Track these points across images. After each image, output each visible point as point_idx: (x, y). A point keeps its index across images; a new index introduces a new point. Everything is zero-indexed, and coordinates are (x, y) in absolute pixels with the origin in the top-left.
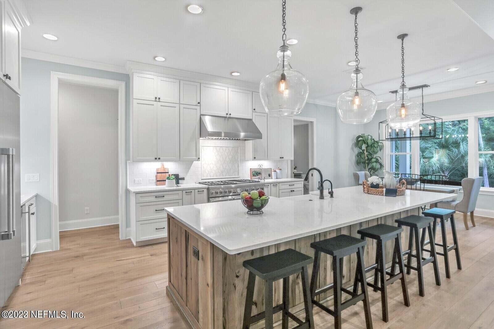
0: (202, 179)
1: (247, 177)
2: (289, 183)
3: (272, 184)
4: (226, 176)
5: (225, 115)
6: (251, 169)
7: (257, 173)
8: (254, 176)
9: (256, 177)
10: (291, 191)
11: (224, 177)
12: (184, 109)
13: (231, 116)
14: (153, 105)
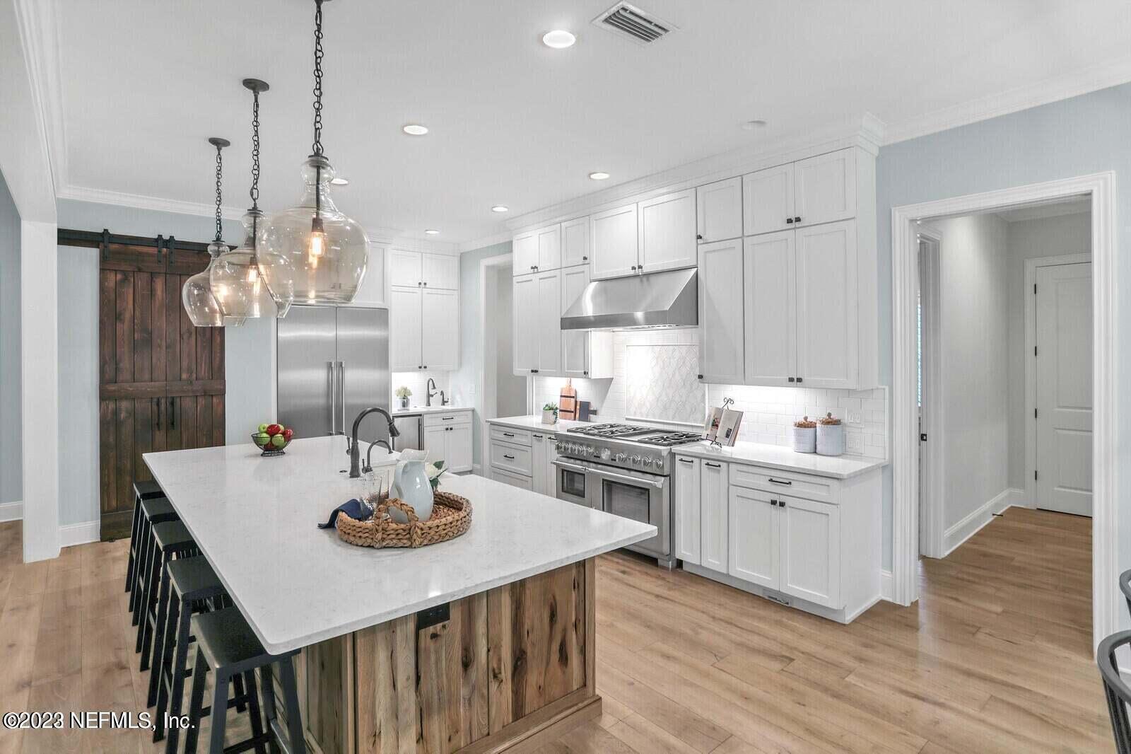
0: (627, 419)
2: (773, 473)
3: (706, 461)
4: (673, 419)
5: (632, 272)
10: (774, 503)
11: (668, 422)
12: (569, 276)
13: (645, 270)
14: (531, 280)
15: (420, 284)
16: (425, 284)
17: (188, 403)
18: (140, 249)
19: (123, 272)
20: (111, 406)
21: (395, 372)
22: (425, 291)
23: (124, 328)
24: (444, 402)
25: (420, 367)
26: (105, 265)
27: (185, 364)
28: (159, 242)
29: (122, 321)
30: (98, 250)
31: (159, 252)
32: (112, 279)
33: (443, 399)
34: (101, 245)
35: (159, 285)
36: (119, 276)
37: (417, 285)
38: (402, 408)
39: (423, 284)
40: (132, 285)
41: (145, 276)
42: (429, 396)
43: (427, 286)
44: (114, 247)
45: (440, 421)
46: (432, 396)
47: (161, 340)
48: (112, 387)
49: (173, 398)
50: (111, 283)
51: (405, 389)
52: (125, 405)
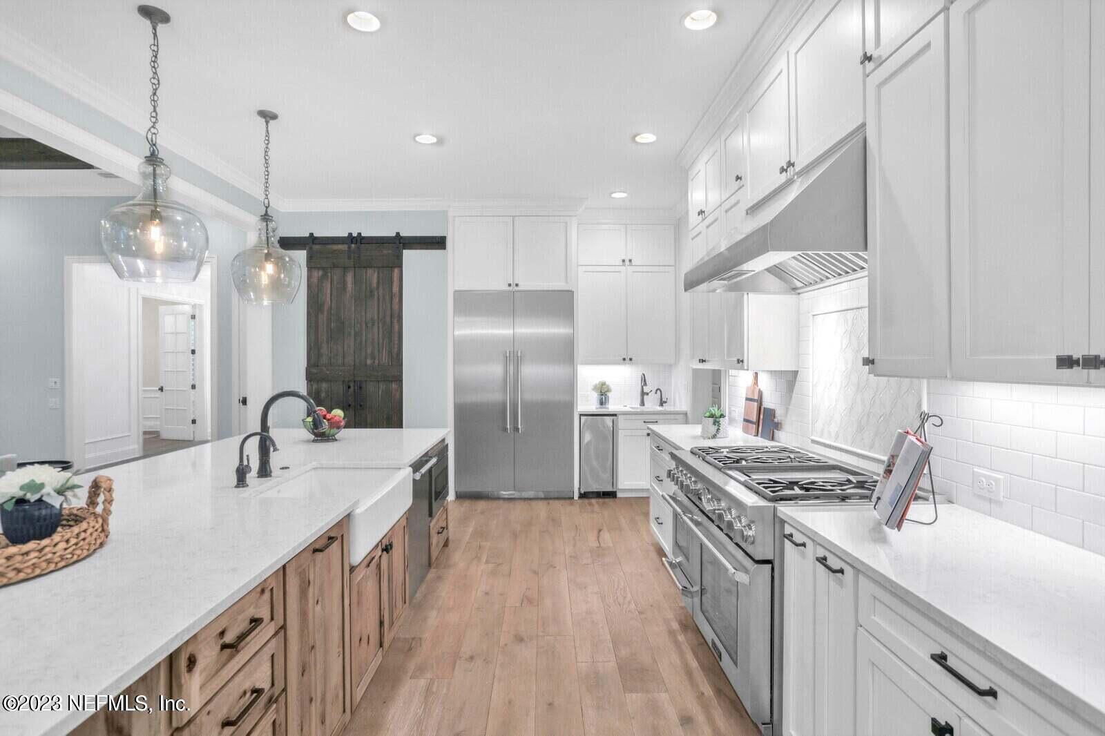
0: (813, 441)
15: (624, 261)
16: (630, 261)
17: (371, 388)
18: (335, 247)
19: (323, 269)
20: (315, 386)
21: (582, 364)
22: (630, 269)
23: (323, 318)
24: (662, 403)
25: (624, 359)
26: (311, 264)
27: (369, 351)
28: (351, 239)
29: (322, 313)
30: (305, 251)
31: (349, 248)
32: (317, 274)
33: (661, 399)
34: (307, 248)
35: (349, 278)
36: (321, 273)
37: (621, 263)
38: (599, 406)
39: (627, 262)
40: (329, 280)
41: (338, 272)
42: (643, 394)
43: (633, 263)
44: (316, 247)
45: (640, 424)
46: (647, 394)
47: (351, 329)
48: (314, 371)
49: (360, 381)
50: (315, 280)
51: (603, 384)
52: (324, 385)
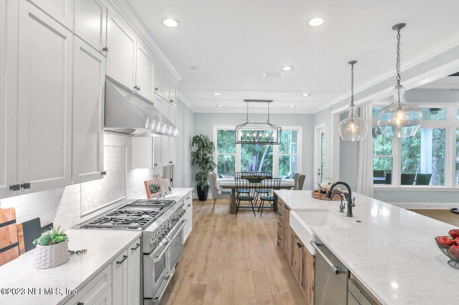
0: (82, 217)
1: (142, 196)
5: (133, 89)
6: (145, 182)
7: (156, 188)
8: (152, 192)
9: (156, 194)
